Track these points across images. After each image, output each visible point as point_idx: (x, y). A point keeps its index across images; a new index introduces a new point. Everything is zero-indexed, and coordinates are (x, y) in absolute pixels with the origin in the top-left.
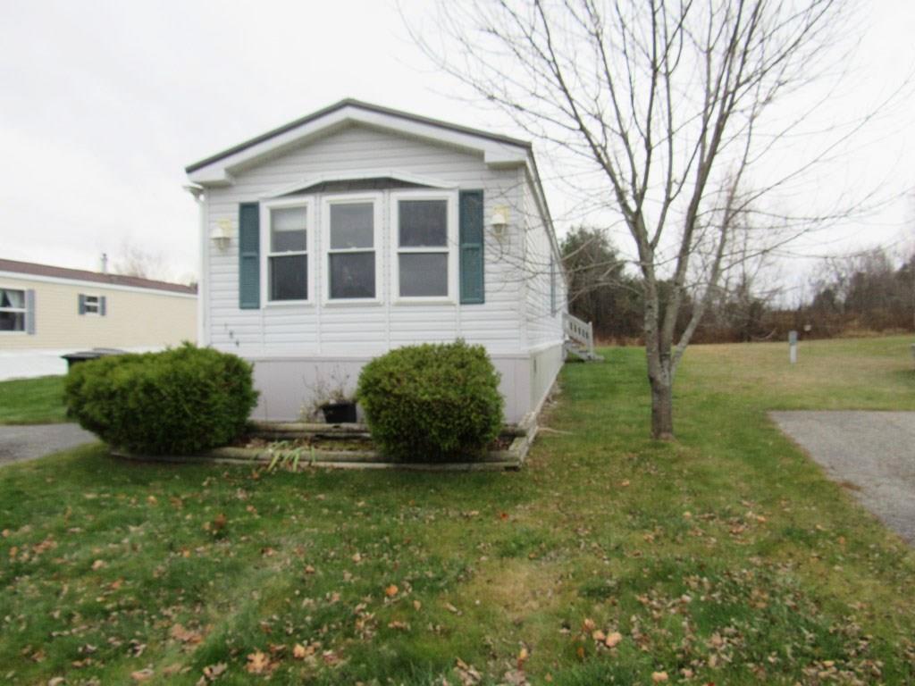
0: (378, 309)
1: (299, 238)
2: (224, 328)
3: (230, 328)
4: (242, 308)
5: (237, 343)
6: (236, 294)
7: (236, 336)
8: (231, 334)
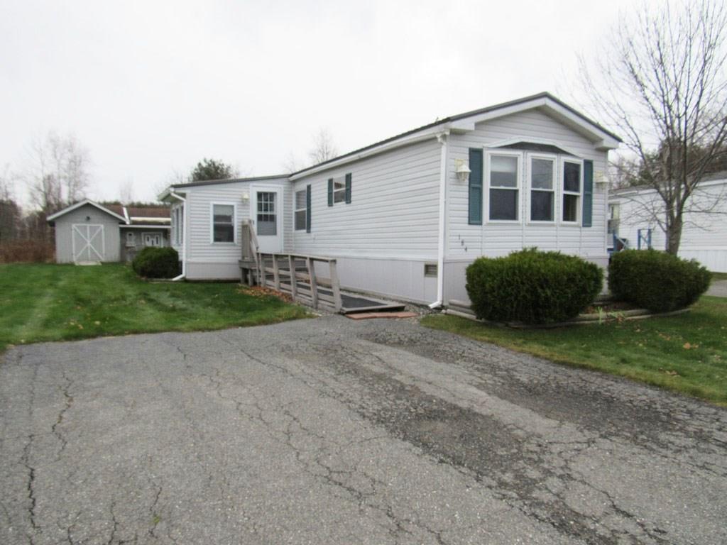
0: (552, 228)
1: (511, 178)
2: (458, 238)
3: (462, 238)
4: (470, 224)
5: (466, 249)
6: (466, 213)
7: (465, 244)
8: (462, 242)
